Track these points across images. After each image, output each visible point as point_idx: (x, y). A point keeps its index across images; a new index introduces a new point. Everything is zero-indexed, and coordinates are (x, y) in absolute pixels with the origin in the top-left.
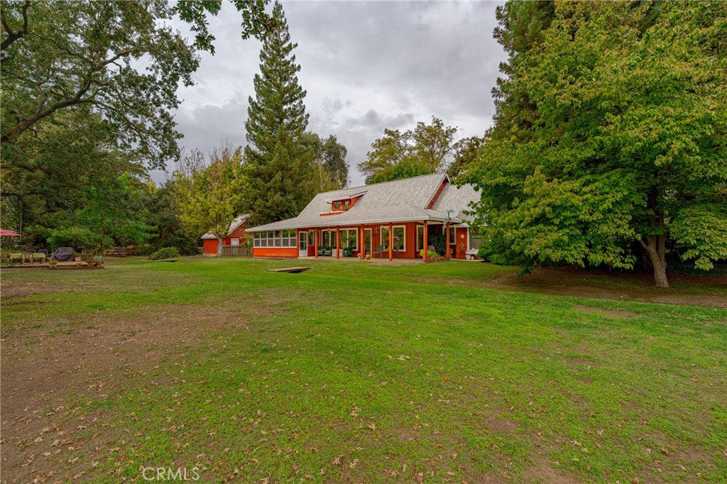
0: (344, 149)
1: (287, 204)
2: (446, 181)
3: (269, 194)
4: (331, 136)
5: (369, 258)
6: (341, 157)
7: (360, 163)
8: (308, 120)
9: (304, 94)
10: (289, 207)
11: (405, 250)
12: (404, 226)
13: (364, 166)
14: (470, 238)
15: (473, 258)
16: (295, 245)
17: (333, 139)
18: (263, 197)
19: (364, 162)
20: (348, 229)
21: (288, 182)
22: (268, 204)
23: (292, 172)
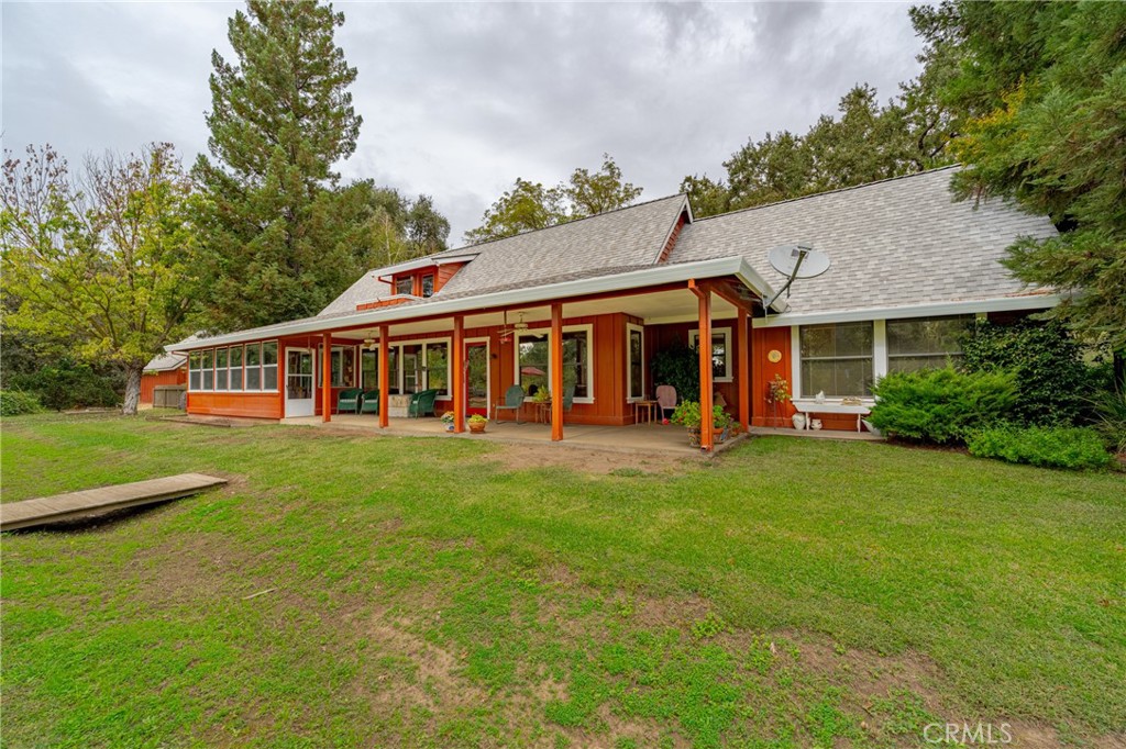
0: (444, 222)
1: (300, 293)
2: (684, 219)
3: (250, 267)
4: (421, 197)
5: (479, 430)
6: (439, 237)
7: (470, 230)
8: (360, 129)
9: (351, 76)
10: (305, 300)
11: (590, 399)
12: (589, 328)
13: (478, 236)
14: (804, 363)
15: (817, 424)
16: (275, 388)
17: (424, 203)
18: (237, 274)
19: (477, 228)
20: (424, 342)
21: (303, 245)
22: (248, 290)
23: (313, 221)
